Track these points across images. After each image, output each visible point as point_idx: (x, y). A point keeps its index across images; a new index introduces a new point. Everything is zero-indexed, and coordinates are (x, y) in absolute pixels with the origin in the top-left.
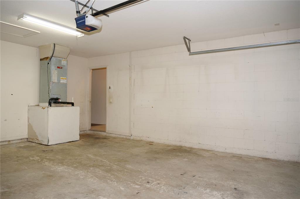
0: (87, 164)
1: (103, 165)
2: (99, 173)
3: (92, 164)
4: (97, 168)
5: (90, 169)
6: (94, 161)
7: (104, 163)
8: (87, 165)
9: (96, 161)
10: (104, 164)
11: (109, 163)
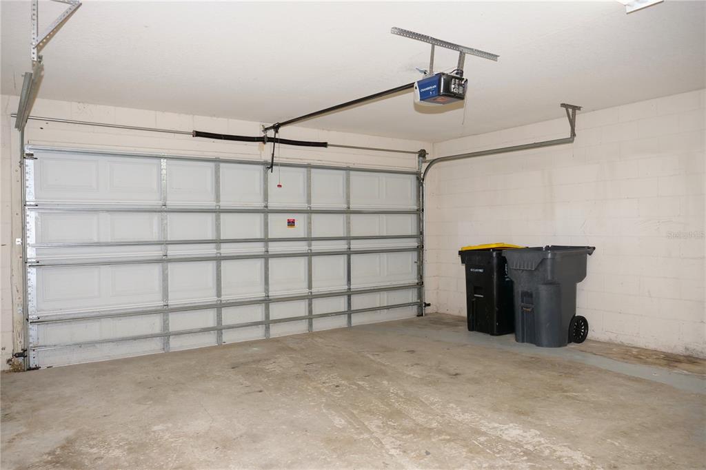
0: (449, 441)
1: (403, 433)
2: (418, 412)
3: (433, 440)
4: (422, 425)
5: (439, 423)
6: (428, 453)
7: (398, 443)
8: (448, 437)
9: (423, 452)
10: (399, 435)
11: (383, 441)
